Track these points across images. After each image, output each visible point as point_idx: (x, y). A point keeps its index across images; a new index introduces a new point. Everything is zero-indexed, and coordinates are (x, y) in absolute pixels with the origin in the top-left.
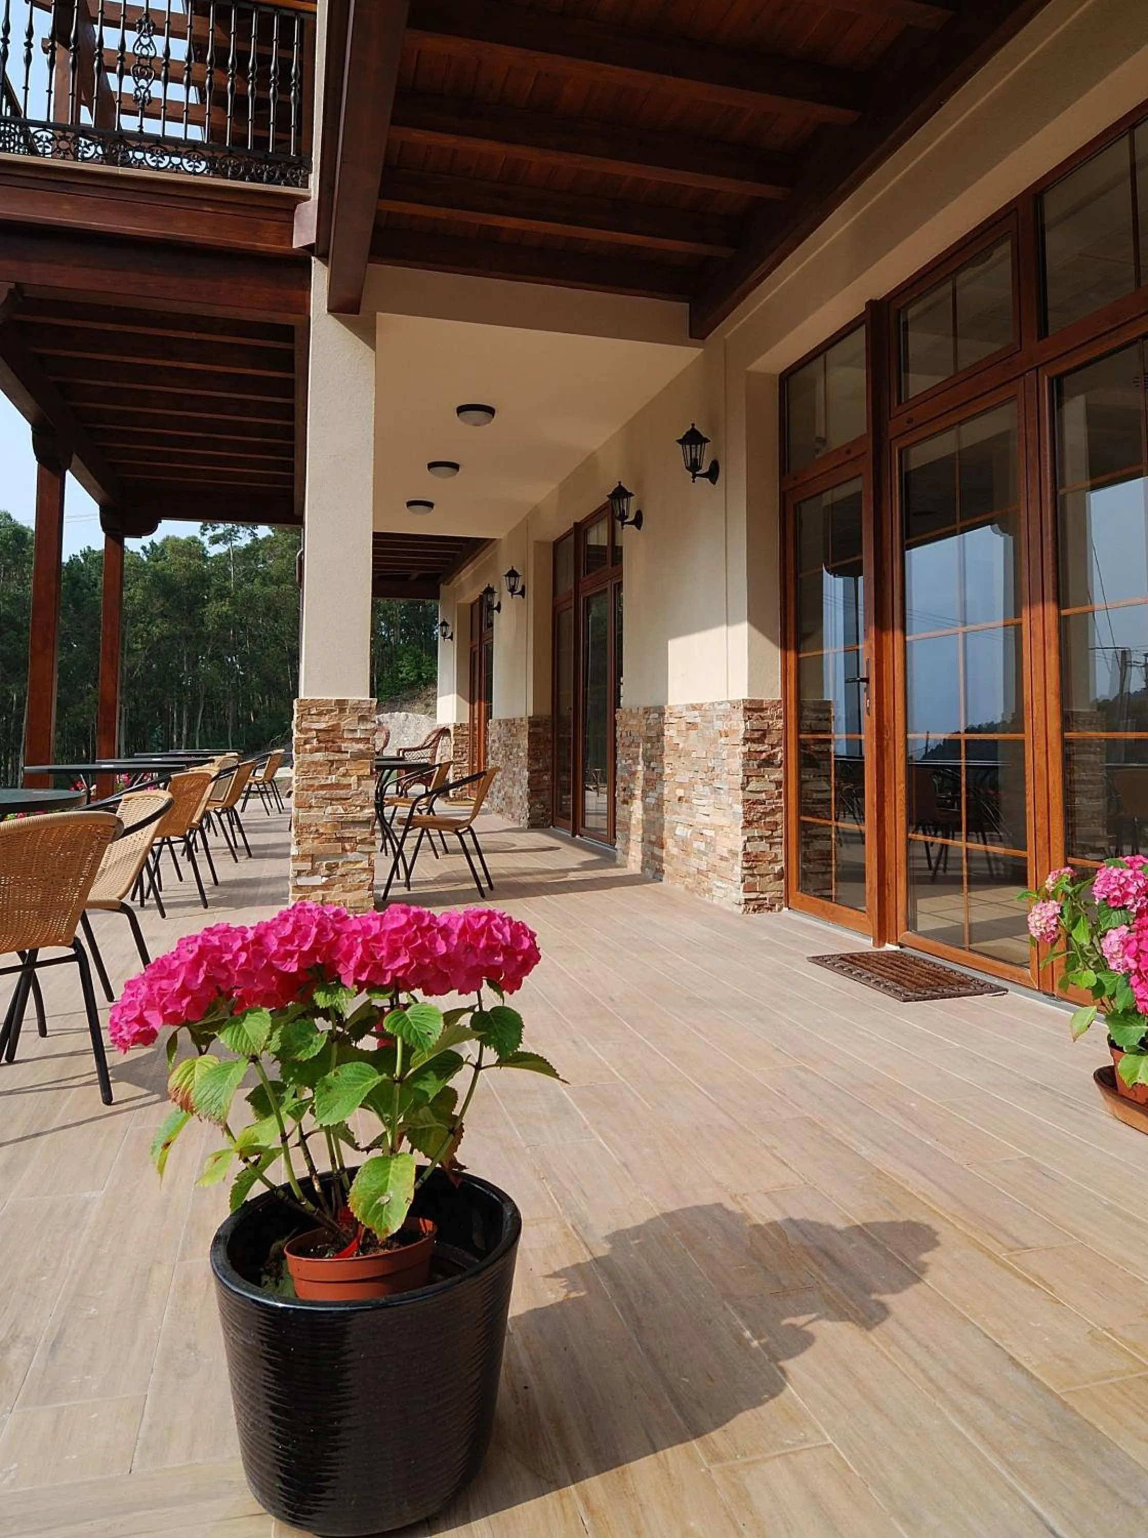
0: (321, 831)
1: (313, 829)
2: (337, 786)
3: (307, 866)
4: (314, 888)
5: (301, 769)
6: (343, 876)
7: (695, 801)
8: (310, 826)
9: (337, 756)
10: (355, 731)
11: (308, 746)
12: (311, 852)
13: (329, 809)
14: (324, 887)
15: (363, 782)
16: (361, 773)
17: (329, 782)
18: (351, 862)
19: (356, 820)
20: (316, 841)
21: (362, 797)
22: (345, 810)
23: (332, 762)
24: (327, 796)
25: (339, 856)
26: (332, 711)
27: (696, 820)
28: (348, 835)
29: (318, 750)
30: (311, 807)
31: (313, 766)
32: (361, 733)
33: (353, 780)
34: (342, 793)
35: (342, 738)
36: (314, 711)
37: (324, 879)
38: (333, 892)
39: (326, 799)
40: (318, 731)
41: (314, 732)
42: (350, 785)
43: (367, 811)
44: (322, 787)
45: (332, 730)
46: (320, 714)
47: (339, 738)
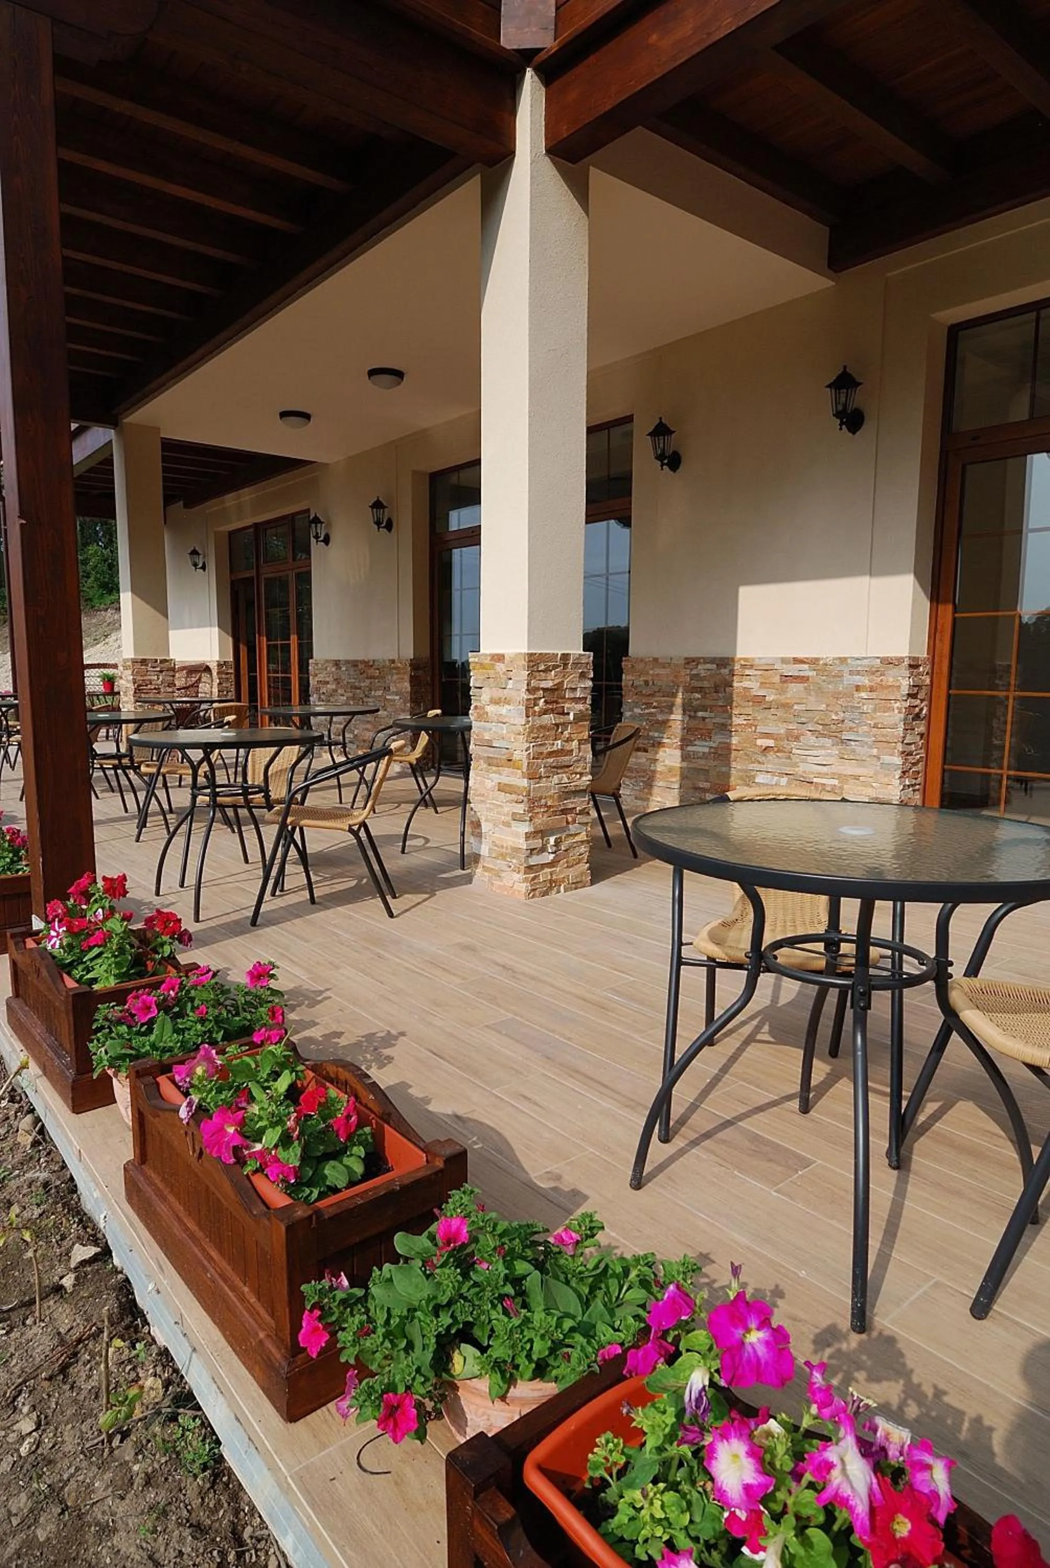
0: (549, 804)
1: (543, 802)
2: (561, 752)
3: (538, 843)
4: (543, 866)
5: (532, 735)
6: (566, 851)
7: (794, 751)
8: (541, 798)
9: (562, 719)
10: (575, 689)
11: (537, 708)
12: (542, 828)
13: (555, 779)
14: (551, 864)
15: (582, 746)
16: (580, 736)
17: (555, 748)
18: (571, 835)
19: (578, 789)
20: (546, 815)
21: (582, 764)
22: (569, 779)
23: (557, 725)
24: (554, 764)
25: (562, 830)
26: (558, 666)
27: (801, 769)
28: (571, 806)
29: (545, 712)
30: (540, 777)
31: (542, 730)
32: (582, 692)
33: (575, 743)
34: (565, 759)
35: (564, 697)
36: (542, 667)
37: (552, 857)
38: (558, 869)
39: (554, 767)
40: (545, 690)
41: (541, 692)
42: (572, 750)
43: (584, 778)
44: (550, 754)
45: (556, 690)
46: (547, 670)
47: (561, 698)
